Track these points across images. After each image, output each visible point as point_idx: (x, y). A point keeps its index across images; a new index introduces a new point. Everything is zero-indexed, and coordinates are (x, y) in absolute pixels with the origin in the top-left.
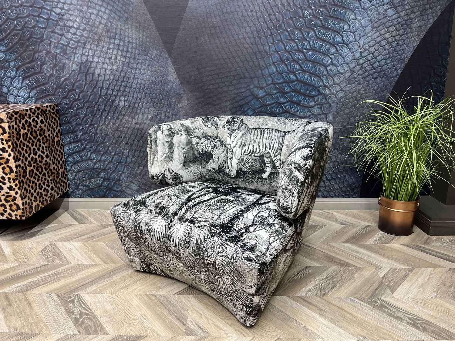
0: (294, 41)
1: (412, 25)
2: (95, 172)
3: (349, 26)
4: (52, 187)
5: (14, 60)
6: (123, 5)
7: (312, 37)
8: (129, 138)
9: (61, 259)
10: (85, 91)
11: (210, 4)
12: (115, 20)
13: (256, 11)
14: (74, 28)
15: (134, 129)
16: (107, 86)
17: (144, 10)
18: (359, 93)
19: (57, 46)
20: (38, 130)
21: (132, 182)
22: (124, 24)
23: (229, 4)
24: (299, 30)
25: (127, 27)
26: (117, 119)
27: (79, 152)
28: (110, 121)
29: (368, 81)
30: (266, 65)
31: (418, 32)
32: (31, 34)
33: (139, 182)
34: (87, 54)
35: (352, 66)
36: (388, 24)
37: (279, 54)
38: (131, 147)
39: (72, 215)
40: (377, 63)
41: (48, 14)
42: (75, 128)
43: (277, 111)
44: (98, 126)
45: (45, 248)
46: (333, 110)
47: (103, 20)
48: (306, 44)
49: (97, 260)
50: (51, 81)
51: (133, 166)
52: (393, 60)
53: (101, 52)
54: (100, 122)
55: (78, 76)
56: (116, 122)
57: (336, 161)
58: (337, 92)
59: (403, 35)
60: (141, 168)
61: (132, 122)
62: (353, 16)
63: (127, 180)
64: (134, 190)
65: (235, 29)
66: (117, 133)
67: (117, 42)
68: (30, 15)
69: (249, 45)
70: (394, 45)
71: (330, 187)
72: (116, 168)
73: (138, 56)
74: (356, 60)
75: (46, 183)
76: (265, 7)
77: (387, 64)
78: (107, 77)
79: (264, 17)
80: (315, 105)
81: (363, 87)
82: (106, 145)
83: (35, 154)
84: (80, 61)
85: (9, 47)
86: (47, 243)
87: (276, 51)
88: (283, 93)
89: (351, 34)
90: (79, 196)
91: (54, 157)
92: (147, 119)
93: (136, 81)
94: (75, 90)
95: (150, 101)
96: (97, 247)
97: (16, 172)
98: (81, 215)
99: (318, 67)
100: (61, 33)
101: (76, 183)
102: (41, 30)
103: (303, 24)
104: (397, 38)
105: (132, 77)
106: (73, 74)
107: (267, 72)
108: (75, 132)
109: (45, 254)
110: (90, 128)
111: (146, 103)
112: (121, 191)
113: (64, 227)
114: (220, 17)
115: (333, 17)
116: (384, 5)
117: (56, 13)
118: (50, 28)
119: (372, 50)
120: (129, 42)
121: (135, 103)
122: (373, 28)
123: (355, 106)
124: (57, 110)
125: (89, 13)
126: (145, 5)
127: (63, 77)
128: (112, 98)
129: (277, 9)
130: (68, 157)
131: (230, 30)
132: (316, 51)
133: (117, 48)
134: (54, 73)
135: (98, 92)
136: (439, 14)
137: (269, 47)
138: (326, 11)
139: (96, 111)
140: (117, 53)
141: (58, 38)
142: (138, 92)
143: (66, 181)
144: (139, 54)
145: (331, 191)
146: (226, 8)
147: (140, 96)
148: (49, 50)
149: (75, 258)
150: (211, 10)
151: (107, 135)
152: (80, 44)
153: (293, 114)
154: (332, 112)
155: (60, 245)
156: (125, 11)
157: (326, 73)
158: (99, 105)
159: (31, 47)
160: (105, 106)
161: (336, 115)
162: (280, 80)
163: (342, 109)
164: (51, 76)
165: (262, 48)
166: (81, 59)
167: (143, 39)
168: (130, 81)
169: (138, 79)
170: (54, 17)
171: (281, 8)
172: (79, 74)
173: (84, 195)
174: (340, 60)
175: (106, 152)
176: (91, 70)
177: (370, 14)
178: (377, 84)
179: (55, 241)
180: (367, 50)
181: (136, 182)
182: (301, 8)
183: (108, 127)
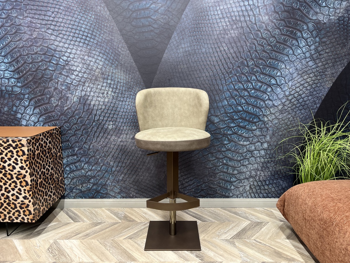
0: (241, 82)
1: (327, 73)
2: (86, 179)
3: (281, 73)
4: (54, 192)
5: (28, 94)
6: (115, 55)
7: (254, 80)
8: (115, 153)
9: (65, 257)
10: (83, 117)
11: (179, 56)
12: (108, 66)
13: (213, 62)
14: (77, 71)
15: (119, 145)
16: (100, 113)
17: (131, 59)
18: (289, 120)
19: (63, 84)
20: (47, 149)
21: (115, 186)
22: (115, 69)
23: (193, 56)
24: (245, 75)
25: (117, 71)
26: (106, 138)
27: (75, 163)
28: (101, 140)
29: (295, 112)
30: (220, 99)
31: (331, 78)
32: (43, 75)
33: (121, 186)
34: (85, 90)
35: (283, 101)
36: (309, 72)
37: (230, 92)
38: (116, 159)
39: (67, 214)
40: (302, 99)
41: (57, 60)
42: (73, 145)
43: (228, 133)
44: (91, 143)
45: (51, 246)
46: (270, 132)
47: (99, 65)
48: (250, 85)
49: (95, 258)
50: (56, 110)
51: (117, 174)
52: (313, 97)
53: (97, 88)
54: (92, 141)
55: (77, 106)
56: (105, 140)
57: (273, 170)
58: (273, 119)
59: (320, 80)
60: (122, 175)
61: (117, 140)
62: (283, 66)
63: (111, 185)
64: (117, 193)
65: (197, 74)
66: (106, 149)
67: (109, 81)
68: (42, 60)
69: (208, 85)
70: (313, 86)
71: (269, 190)
72: (103, 175)
73: (124, 92)
74: (286, 96)
75: (50, 190)
76: (220, 59)
77: (309, 100)
78: (100, 107)
79: (219, 65)
80: (257, 129)
81: (291, 116)
82: (96, 159)
83: (44, 169)
84: (80, 95)
85: (24, 84)
86: (52, 241)
87: (228, 90)
88: (233, 120)
89: (283, 78)
90: (73, 198)
91: (56, 168)
92: (129, 138)
93: (122, 110)
94: (74, 116)
95: (132, 125)
96: (93, 244)
97: (31, 185)
98: (74, 213)
99: (259, 101)
100: (67, 74)
101: (71, 187)
102: (51, 72)
103: (247, 71)
104: (316, 82)
105: (120, 107)
106: (74, 105)
107: (221, 105)
108: (73, 148)
109: (52, 252)
110: (85, 145)
111: (129, 127)
112: (107, 194)
113: (62, 226)
114: (187, 65)
115: (269, 67)
116: (306, 59)
117: (63, 60)
118: (58, 71)
119: (298, 90)
120: (118, 81)
121: (121, 126)
122: (298, 74)
123: (286, 130)
124: (60, 131)
125: (89, 60)
126: (132, 55)
127: (66, 107)
128: (103, 123)
129: (228, 60)
130: (66, 167)
131: (194, 74)
132: (257, 90)
133: (109, 86)
134: (60, 104)
135: (92, 118)
136: (346, 65)
137: (223, 87)
138: (264, 62)
139: (90, 132)
140: (109, 90)
141: (64, 78)
142: (123, 118)
143: (63, 186)
144: (125, 91)
145: (269, 193)
146: (191, 59)
147: (125, 121)
148: (56, 86)
149: (76, 255)
150: (180, 60)
151: (97, 150)
152: (80, 83)
153: (240, 135)
154: (269, 134)
155: (62, 243)
156: (116, 60)
157: (265, 106)
158: (93, 127)
159: (43, 84)
160: (98, 128)
161: (272, 136)
162: (230, 110)
163: (277, 131)
164: (57, 106)
165: (217, 87)
166: (81, 93)
167: (129, 79)
168: (118, 110)
169: (124, 108)
170: (61, 62)
171: (232, 60)
172: (78, 104)
173: (76, 196)
174: (275, 97)
175: (96, 164)
176: (88, 102)
177: (296, 64)
178: (302, 114)
179: (57, 239)
180: (294, 90)
181: (118, 187)
182: (246, 60)
183: (99, 144)
